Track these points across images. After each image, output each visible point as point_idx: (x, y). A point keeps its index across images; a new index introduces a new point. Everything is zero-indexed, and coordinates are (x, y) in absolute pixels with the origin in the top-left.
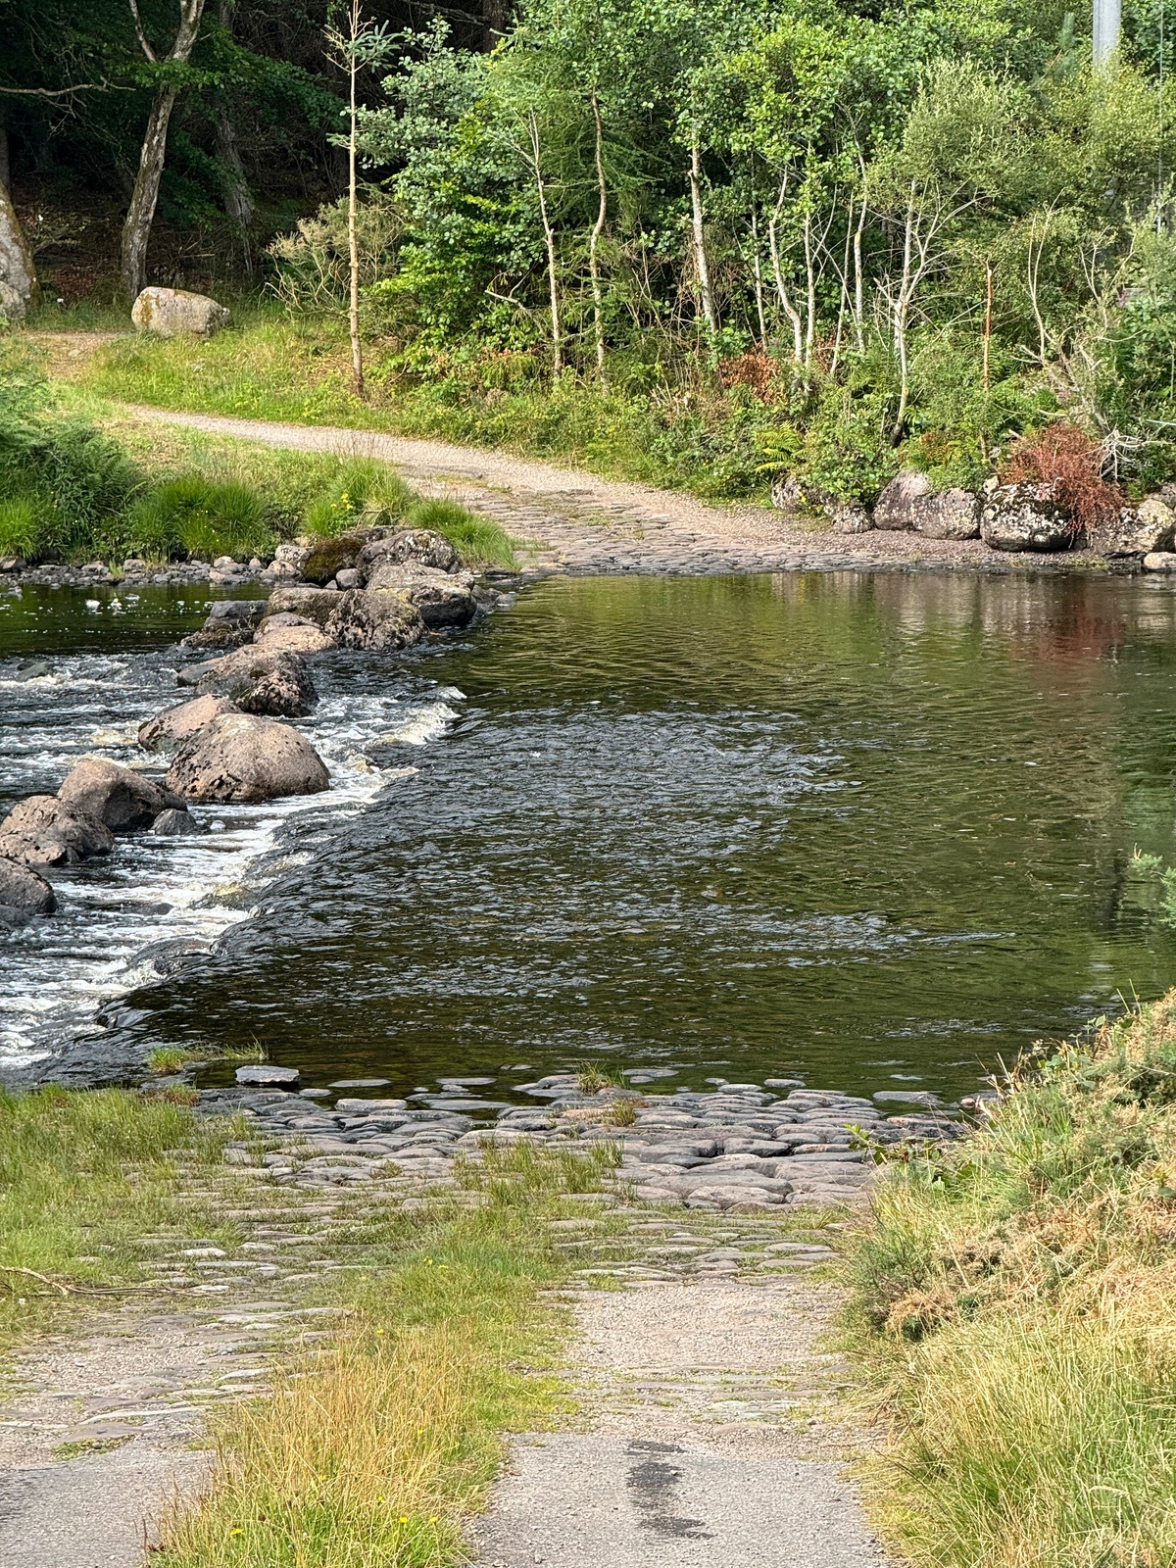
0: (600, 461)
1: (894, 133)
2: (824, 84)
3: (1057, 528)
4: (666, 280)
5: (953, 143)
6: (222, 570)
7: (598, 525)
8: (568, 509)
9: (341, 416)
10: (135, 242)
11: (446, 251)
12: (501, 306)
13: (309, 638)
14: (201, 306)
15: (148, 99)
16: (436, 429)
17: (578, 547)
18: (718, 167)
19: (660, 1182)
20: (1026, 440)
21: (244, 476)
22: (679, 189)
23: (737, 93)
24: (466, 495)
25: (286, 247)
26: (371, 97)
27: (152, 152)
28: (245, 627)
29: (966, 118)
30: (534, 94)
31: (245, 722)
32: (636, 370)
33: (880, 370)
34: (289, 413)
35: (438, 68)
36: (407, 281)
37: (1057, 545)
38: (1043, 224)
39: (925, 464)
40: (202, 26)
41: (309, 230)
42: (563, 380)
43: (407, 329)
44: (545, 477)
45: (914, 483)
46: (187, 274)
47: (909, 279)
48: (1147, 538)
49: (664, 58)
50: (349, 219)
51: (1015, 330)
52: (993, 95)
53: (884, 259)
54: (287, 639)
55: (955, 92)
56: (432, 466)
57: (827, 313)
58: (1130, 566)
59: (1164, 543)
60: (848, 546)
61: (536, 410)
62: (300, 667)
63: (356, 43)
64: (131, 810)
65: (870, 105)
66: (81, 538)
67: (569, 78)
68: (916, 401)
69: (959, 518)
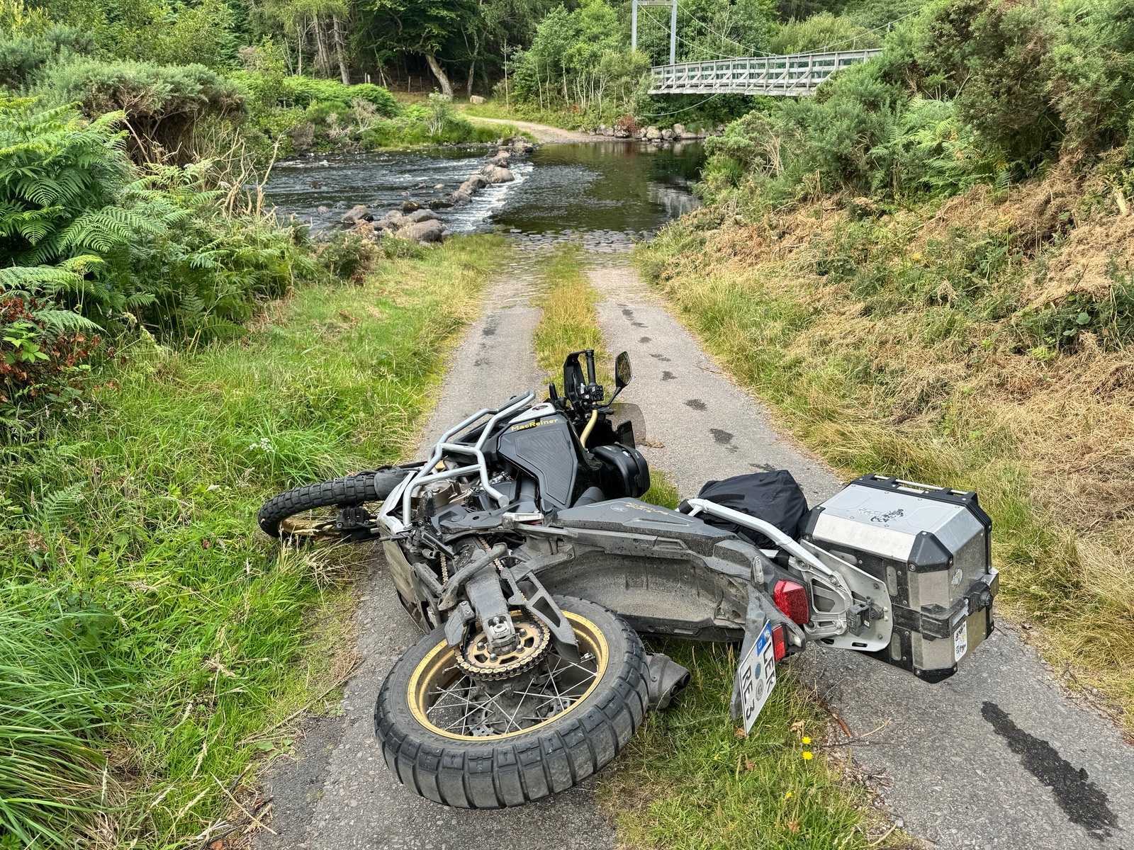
0: (550, 124)
1: (599, 64)
2: (586, 54)
3: (627, 134)
4: (559, 92)
5: (609, 64)
6: (489, 144)
7: (550, 135)
8: (545, 133)
9: (506, 117)
10: (470, 88)
11: (522, 88)
12: (532, 97)
13: (507, 155)
14: (482, 99)
15: (471, 62)
16: (522, 119)
17: (548, 139)
18: (568, 71)
19: (592, 249)
20: (621, 118)
21: (491, 128)
22: (561, 75)
23: (571, 56)
24: (528, 131)
25: (495, 88)
26: (509, 59)
27: (472, 71)
28: (495, 153)
29: (611, 60)
30: (536, 58)
31: (499, 168)
32: (555, 108)
33: (597, 107)
34: (498, 117)
35: (520, 54)
36: (516, 93)
37: (627, 137)
38: (624, 79)
39: (605, 123)
40: (479, 48)
41: (499, 84)
42: (543, 110)
43: (516, 102)
44: (541, 127)
45: (603, 127)
46: (479, 94)
47: (601, 91)
48: (642, 135)
49: (559, 50)
50: (505, 83)
51: (620, 98)
52: (616, 56)
53: (597, 87)
54: (503, 155)
55: (609, 55)
56: (523, 126)
57: (587, 97)
58: (639, 140)
59: (645, 136)
60: (591, 138)
61: (539, 116)
62: (506, 159)
63: (506, 50)
64: (482, 184)
65: (595, 57)
66: (465, 139)
67: (542, 55)
68: (603, 112)
69: (611, 133)
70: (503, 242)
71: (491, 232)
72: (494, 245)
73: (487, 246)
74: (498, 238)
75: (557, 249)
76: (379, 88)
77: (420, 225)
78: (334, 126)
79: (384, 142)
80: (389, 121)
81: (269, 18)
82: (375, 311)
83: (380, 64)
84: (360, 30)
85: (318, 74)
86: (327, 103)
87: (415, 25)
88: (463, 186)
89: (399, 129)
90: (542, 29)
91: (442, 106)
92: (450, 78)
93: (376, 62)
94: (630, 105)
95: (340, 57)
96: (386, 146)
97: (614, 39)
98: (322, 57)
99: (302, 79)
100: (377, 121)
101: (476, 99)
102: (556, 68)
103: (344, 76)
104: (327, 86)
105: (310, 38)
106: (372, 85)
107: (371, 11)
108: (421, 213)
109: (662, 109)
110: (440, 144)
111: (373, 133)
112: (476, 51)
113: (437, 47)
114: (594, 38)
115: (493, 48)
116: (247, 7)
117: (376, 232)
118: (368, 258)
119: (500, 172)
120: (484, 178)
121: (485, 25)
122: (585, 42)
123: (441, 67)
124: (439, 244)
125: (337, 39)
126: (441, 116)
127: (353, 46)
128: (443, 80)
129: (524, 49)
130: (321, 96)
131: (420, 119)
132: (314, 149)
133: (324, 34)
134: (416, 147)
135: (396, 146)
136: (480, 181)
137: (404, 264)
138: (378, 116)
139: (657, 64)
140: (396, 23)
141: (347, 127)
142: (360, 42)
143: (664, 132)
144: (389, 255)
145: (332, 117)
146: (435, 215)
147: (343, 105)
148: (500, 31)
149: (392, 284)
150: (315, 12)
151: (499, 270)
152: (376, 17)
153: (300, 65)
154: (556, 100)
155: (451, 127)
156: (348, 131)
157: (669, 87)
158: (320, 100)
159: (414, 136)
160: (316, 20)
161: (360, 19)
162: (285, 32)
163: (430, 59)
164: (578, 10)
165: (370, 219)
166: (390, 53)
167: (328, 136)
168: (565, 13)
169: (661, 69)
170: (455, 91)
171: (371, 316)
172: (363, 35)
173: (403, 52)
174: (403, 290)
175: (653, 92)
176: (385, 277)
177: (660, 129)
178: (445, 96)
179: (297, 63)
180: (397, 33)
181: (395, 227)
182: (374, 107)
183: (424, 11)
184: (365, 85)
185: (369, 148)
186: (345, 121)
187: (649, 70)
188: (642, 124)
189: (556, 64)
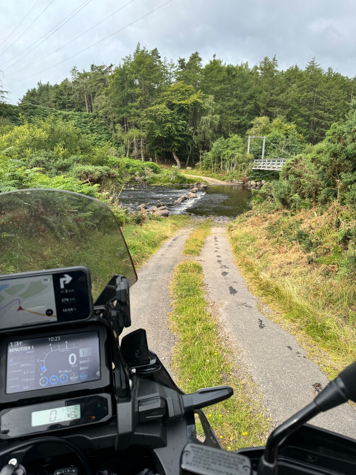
0: (215, 178)
1: (234, 158)
2: (230, 154)
3: (243, 183)
4: (219, 167)
5: (238, 158)
6: (191, 184)
7: (214, 182)
9: (199, 175)
10: (187, 164)
11: (206, 165)
12: (209, 168)
13: (197, 189)
14: (191, 168)
15: (188, 155)
16: (205, 176)
17: (213, 183)
18: (223, 160)
19: (216, 222)
20: (241, 177)
21: (193, 179)
22: (221, 161)
23: (225, 155)
24: (206, 180)
25: (196, 164)
26: (202, 155)
27: (188, 158)
28: (193, 188)
29: (239, 157)
30: (212, 155)
31: (192, 194)
32: (217, 173)
33: (233, 173)
34: (196, 175)
35: (206, 153)
36: (203, 167)
38: (243, 163)
39: (235, 179)
40: (192, 150)
41: (198, 163)
42: (213, 173)
43: (203, 170)
44: (211, 179)
46: (190, 166)
47: (235, 167)
48: (249, 184)
49: (220, 153)
50: (200, 163)
51: (241, 170)
52: (241, 155)
53: (233, 166)
54: (195, 189)
55: (238, 155)
56: (204, 178)
57: (229, 169)
58: (248, 185)
59: (250, 184)
60: (230, 184)
61: (211, 175)
62: (196, 190)
63: (201, 151)
64: (185, 199)
65: (233, 156)
66: (183, 182)
67: (214, 154)
68: (235, 175)
69: (237, 182)
70: (188, 218)
71: (185, 214)
72: (185, 218)
73: (182, 218)
74: (187, 216)
75: (205, 221)
76: (154, 163)
77: (162, 211)
78: (137, 176)
79: (154, 182)
80: (156, 175)
81: (119, 138)
82: (145, 232)
83: (156, 155)
84: (150, 143)
85: (134, 158)
86: (136, 168)
87: (169, 142)
88: (179, 199)
89: (160, 178)
90: (215, 144)
91: (176, 171)
92: (180, 161)
93: (154, 154)
94: (245, 173)
95: (142, 151)
96: (154, 183)
97: (240, 150)
98: (135, 151)
99: (128, 159)
100: (153, 175)
101: (188, 168)
102: (218, 159)
103: (142, 159)
104: (136, 162)
105: (132, 145)
106: (152, 163)
107: (155, 137)
108: (163, 207)
109: (257, 175)
110: (174, 184)
111: (151, 179)
112: (191, 151)
113: (176, 150)
114: (233, 149)
115: (197, 150)
116: (112, 134)
117: (147, 213)
118: (144, 219)
119: (193, 195)
120: (186, 196)
121: (194, 143)
122: (230, 150)
123: (177, 156)
124: (166, 217)
125: (141, 145)
126: (175, 174)
127: (147, 148)
128: (178, 161)
129: (208, 151)
130: (134, 165)
131: (168, 174)
132: (129, 183)
133: (137, 144)
134: (165, 184)
135: (158, 184)
136: (185, 198)
137: (154, 222)
138: (153, 173)
139: (257, 158)
140: (163, 141)
141: (142, 176)
142: (149, 147)
143: (257, 183)
144: (150, 219)
145: (137, 173)
146: (167, 208)
147: (141, 169)
148: (200, 145)
149: (150, 226)
150: (135, 137)
151: (184, 226)
152: (156, 139)
153: (128, 154)
154: (218, 170)
155: (178, 178)
156: (142, 178)
157: (260, 167)
158: (133, 167)
159: (165, 180)
160: (135, 139)
161: (150, 139)
162: (124, 143)
163: (173, 153)
164: (228, 138)
165: (146, 208)
166: (160, 151)
167: (135, 179)
168: (223, 140)
169: (258, 160)
170: (181, 165)
171: (143, 233)
172: (151, 145)
173: (164, 151)
174: (153, 228)
175: (254, 168)
176: (148, 224)
177: (256, 182)
178: (178, 167)
179: (127, 153)
180: (163, 145)
181: (154, 211)
182: (152, 170)
183: (173, 137)
184: (150, 162)
185: (149, 184)
186: (141, 174)
187: (253, 161)
188: (250, 180)
189: (219, 157)
